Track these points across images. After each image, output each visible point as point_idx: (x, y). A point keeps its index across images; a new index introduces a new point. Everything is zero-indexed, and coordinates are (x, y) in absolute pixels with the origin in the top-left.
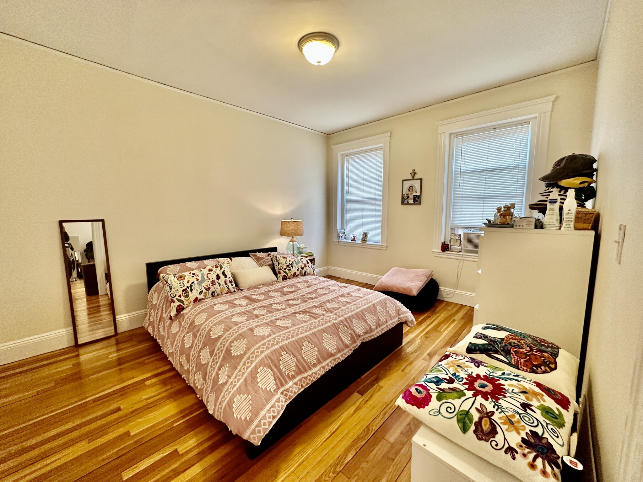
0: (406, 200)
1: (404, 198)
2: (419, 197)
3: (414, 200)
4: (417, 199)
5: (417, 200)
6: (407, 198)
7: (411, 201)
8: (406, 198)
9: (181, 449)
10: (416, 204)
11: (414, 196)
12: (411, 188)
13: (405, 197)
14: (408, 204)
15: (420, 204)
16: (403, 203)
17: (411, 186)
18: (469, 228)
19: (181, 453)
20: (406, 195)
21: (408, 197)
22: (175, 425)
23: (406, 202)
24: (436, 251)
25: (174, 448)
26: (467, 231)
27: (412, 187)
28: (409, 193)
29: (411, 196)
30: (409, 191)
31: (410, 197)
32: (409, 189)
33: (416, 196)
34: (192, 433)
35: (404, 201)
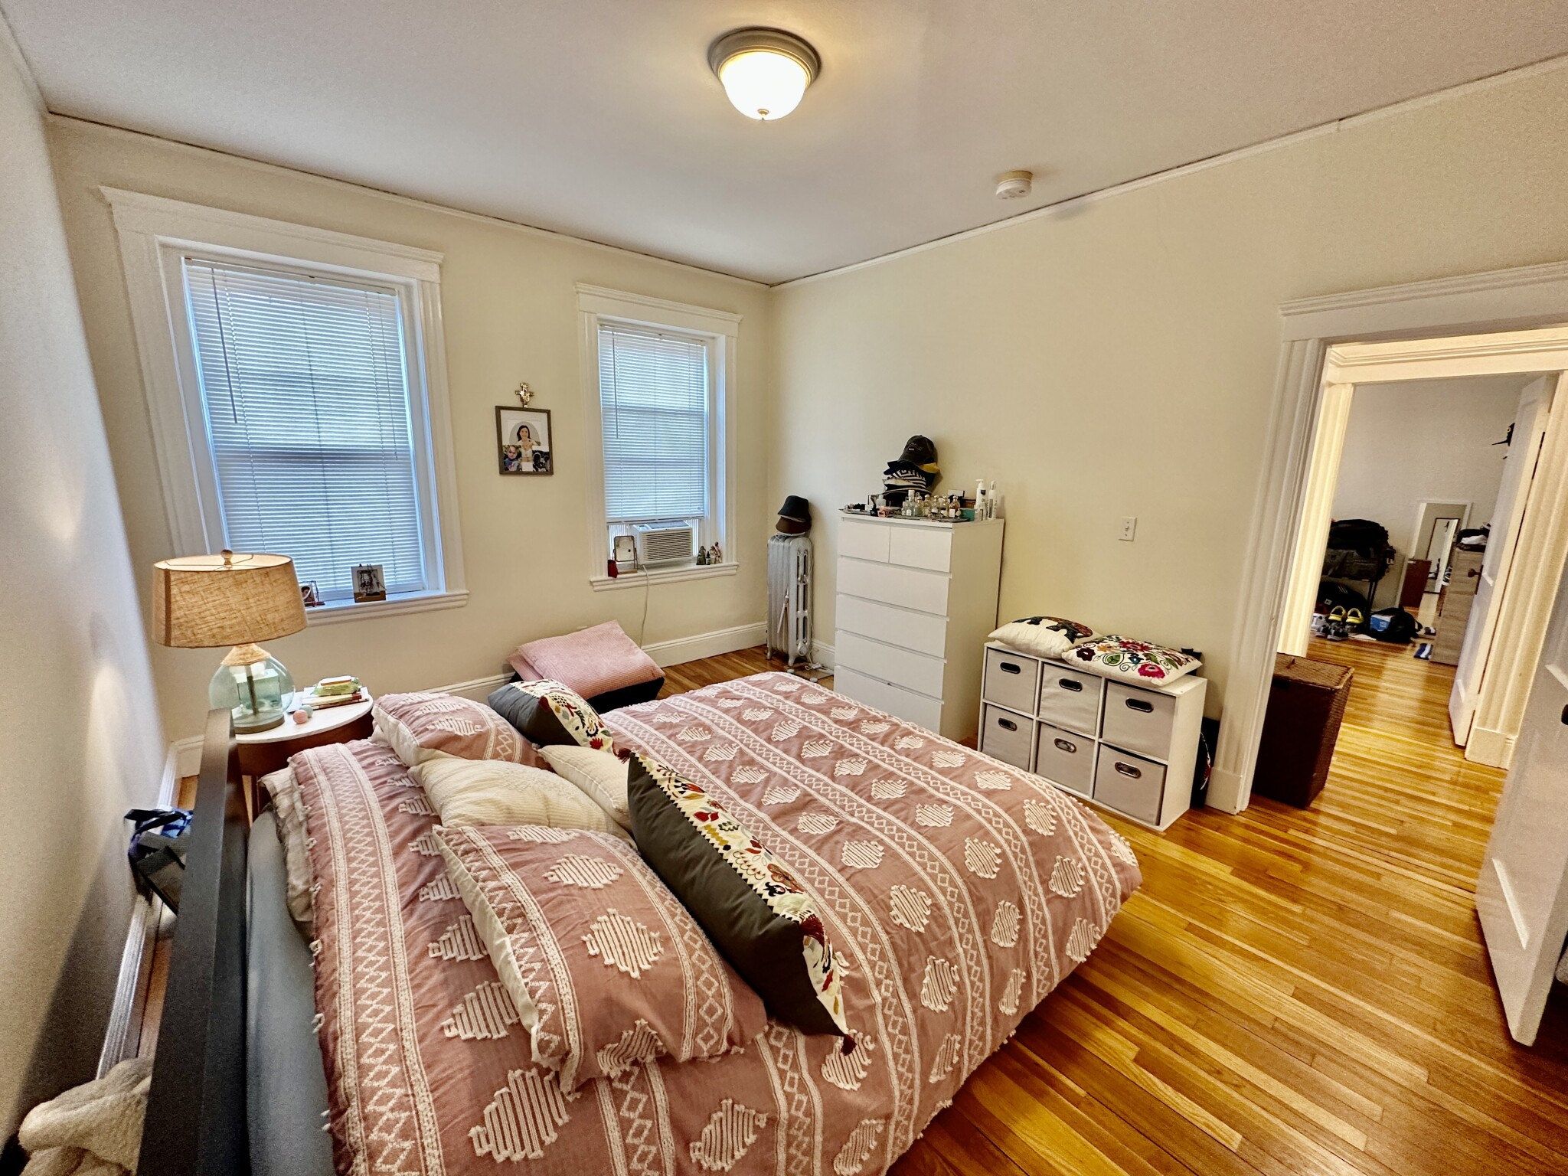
0: (515, 463)
1: (506, 456)
2: (548, 456)
3: (537, 464)
4: (542, 460)
5: (543, 462)
6: (517, 458)
7: (528, 466)
8: (515, 456)
9: (1130, 1052)
10: (542, 474)
11: (534, 452)
12: (522, 431)
13: (510, 455)
14: (519, 472)
15: (550, 472)
16: (504, 470)
17: (522, 427)
18: (652, 521)
19: (1137, 1049)
20: (512, 449)
21: (519, 455)
22: (1082, 1093)
23: (513, 469)
24: (599, 578)
25: (1134, 1067)
26: (648, 528)
27: (525, 429)
28: (520, 443)
29: (527, 453)
30: (520, 438)
31: (523, 455)
32: (518, 434)
33: (541, 452)
34: (1085, 1045)
35: (507, 464)
